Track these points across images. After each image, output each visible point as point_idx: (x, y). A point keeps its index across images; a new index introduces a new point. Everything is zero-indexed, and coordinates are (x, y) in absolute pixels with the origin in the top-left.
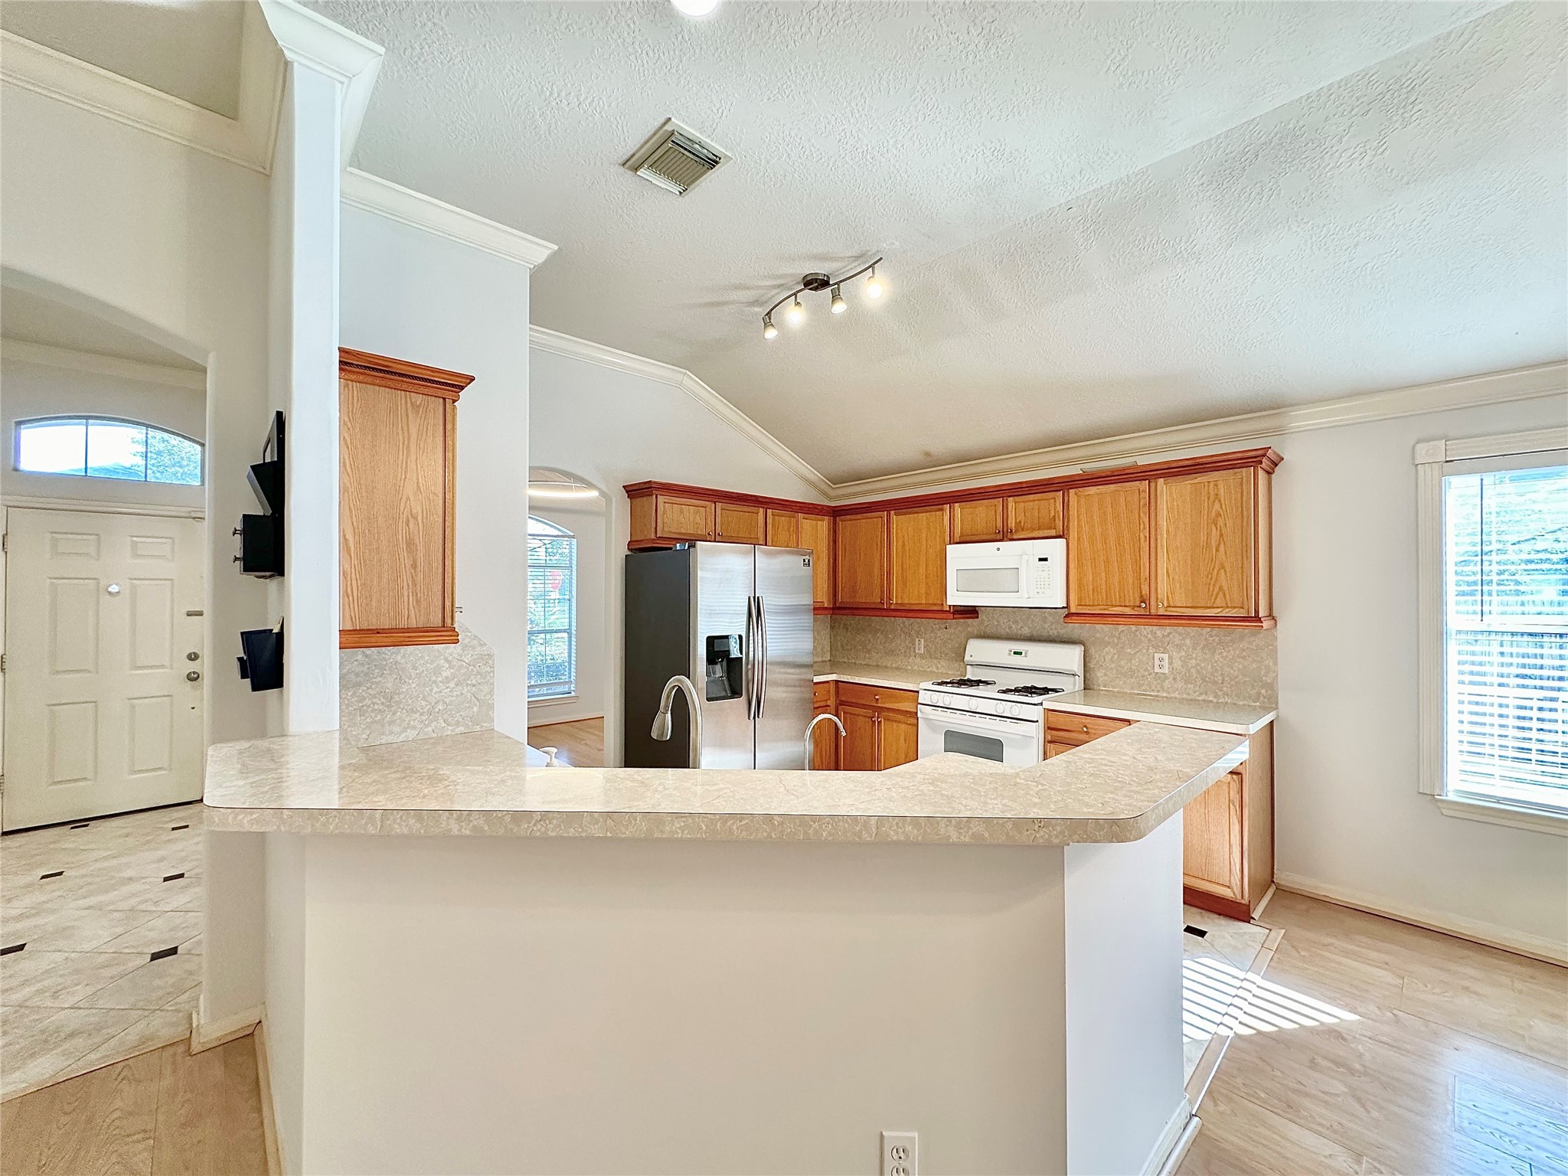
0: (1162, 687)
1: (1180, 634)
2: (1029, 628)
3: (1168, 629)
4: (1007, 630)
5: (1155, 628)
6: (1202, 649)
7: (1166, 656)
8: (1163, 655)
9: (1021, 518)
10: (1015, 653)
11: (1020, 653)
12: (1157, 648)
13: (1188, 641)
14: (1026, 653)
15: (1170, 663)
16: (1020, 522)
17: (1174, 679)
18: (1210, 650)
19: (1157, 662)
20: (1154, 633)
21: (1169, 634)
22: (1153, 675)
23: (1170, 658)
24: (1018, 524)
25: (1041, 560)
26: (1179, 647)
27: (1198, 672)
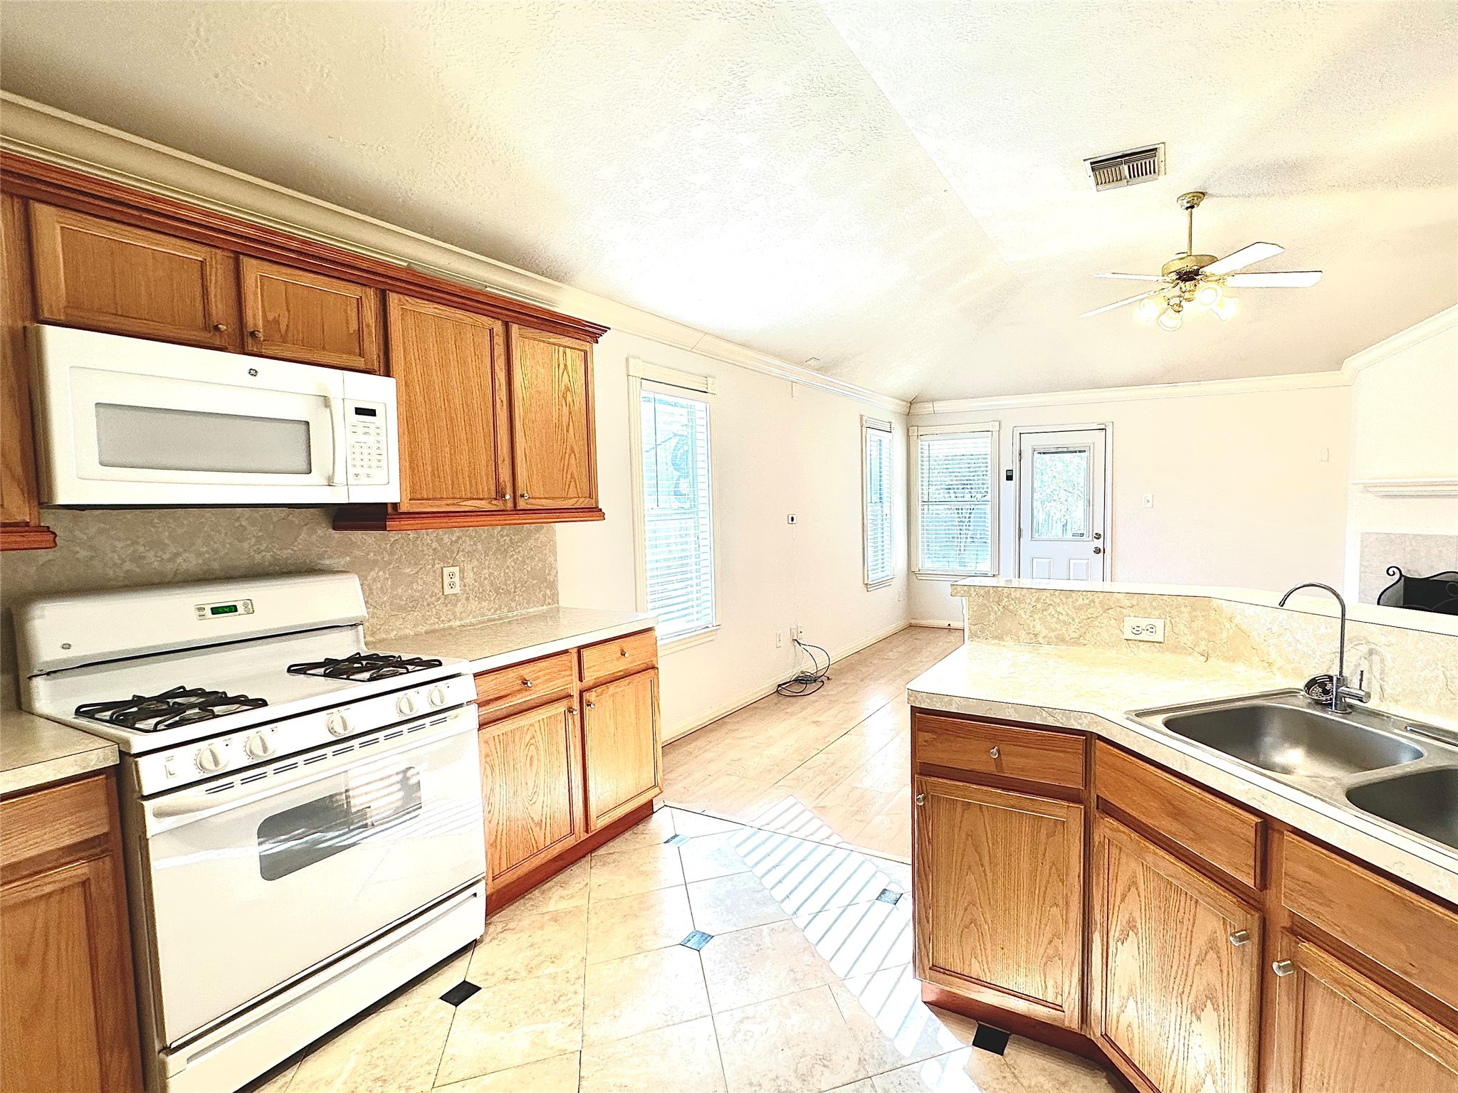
0: (454, 614)
1: (471, 537)
2: (200, 554)
3: (458, 532)
4: (128, 566)
5: (440, 531)
6: (494, 554)
7: (456, 570)
8: (451, 569)
9: (279, 312)
10: (215, 611)
11: (233, 609)
12: (443, 559)
13: (480, 546)
14: (246, 606)
15: (462, 578)
16: (276, 321)
17: (467, 599)
18: (501, 554)
19: (447, 580)
20: (440, 540)
21: (459, 538)
22: (442, 600)
23: (462, 571)
24: (272, 324)
25: (359, 411)
26: (470, 555)
27: (492, 584)
